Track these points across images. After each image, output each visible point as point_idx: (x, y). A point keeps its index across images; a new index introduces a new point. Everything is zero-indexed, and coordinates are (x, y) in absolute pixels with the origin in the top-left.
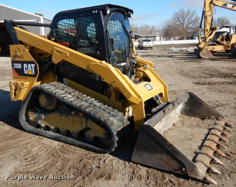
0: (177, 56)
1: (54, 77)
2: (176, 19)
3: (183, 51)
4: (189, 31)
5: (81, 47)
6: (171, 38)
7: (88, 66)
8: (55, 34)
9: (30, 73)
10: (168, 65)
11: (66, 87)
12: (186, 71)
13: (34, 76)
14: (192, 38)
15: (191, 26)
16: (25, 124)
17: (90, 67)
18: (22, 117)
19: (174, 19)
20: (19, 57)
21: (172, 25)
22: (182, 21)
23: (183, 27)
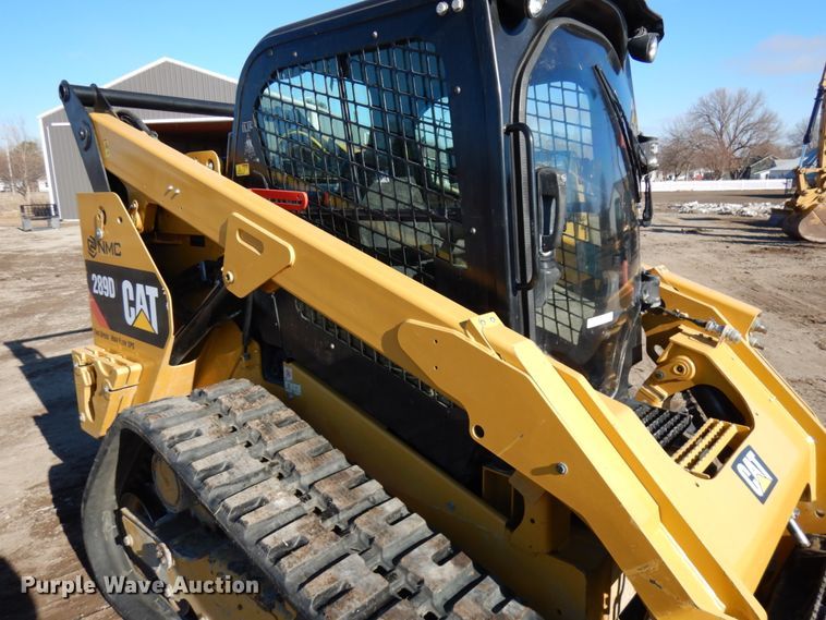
0: (715, 232)
1: (245, 350)
2: (701, 120)
3: (730, 213)
4: (737, 154)
5: (367, 218)
6: (683, 172)
7: (391, 337)
8: (249, 143)
9: (142, 325)
10: (695, 262)
11: (280, 424)
12: (768, 288)
13: (158, 340)
14: (746, 175)
15: (745, 139)
16: (110, 557)
17: (403, 340)
18: (101, 524)
19: (695, 119)
20: (106, 248)
21: (686, 136)
22: (719, 126)
23: (722, 143)
